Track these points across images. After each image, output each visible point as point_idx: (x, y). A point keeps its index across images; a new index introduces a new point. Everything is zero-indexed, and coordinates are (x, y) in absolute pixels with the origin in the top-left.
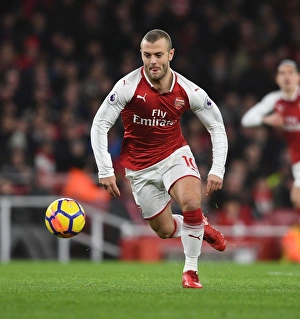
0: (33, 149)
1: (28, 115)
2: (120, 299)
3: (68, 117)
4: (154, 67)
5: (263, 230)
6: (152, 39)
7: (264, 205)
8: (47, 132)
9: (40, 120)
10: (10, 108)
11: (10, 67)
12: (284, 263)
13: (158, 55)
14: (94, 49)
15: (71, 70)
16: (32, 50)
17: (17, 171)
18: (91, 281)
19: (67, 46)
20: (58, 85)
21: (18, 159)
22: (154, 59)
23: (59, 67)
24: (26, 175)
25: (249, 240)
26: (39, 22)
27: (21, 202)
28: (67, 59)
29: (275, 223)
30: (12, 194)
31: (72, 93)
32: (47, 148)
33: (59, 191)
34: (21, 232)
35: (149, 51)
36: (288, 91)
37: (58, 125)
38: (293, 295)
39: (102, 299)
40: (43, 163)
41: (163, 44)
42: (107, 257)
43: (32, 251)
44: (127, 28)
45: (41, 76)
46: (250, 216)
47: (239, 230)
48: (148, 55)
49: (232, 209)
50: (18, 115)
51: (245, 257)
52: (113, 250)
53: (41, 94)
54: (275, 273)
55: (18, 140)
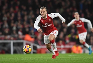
0: (18, 30)
1: (16, 23)
2: (37, 62)
3: (25, 23)
4: (43, 14)
5: (67, 46)
6: (43, 9)
7: (68, 41)
8: (21, 26)
9: (19, 24)
10: (12, 21)
11: (12, 13)
12: (72, 53)
13: (44, 12)
14: (30, 8)
15: (26, 13)
16: (17, 9)
17: (14, 35)
18: (31, 58)
19: (24, 8)
20: (23, 16)
21: (14, 32)
22: (43, 13)
23: (23, 12)
24: (16, 36)
25: (64, 48)
26: (18, 3)
27: (15, 41)
28: (25, 11)
29: (70, 45)
30: (13, 40)
31: (26, 18)
32: (21, 30)
33: (23, 39)
34: (15, 48)
35: (42, 11)
36: (77, 19)
37: (23, 25)
38: (74, 60)
39: (33, 62)
40: (20, 33)
41: (45, 10)
42: (34, 53)
43: (18, 52)
44: (37, 4)
45: (19, 14)
46: (65, 43)
47: (62, 46)
48: (42, 12)
49: (61, 42)
50: (14, 23)
51: (64, 52)
52: (35, 51)
53: (19, 18)
54: (70, 56)
55: (14, 28)
